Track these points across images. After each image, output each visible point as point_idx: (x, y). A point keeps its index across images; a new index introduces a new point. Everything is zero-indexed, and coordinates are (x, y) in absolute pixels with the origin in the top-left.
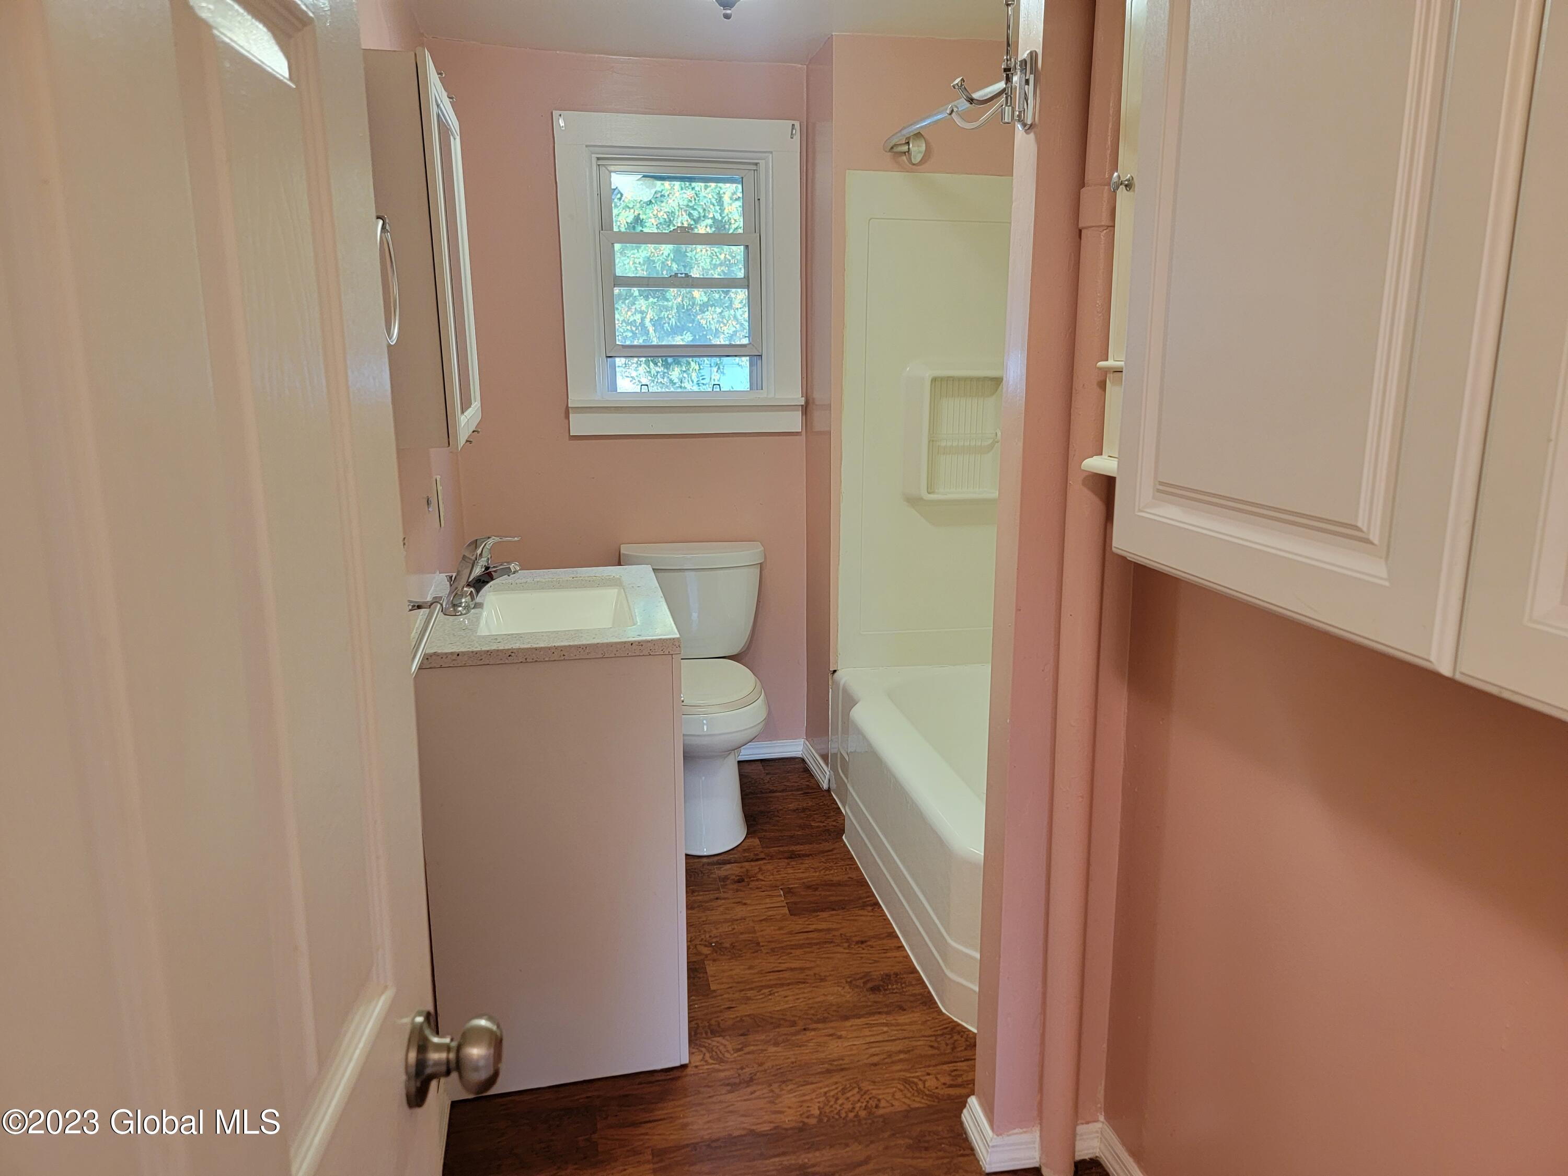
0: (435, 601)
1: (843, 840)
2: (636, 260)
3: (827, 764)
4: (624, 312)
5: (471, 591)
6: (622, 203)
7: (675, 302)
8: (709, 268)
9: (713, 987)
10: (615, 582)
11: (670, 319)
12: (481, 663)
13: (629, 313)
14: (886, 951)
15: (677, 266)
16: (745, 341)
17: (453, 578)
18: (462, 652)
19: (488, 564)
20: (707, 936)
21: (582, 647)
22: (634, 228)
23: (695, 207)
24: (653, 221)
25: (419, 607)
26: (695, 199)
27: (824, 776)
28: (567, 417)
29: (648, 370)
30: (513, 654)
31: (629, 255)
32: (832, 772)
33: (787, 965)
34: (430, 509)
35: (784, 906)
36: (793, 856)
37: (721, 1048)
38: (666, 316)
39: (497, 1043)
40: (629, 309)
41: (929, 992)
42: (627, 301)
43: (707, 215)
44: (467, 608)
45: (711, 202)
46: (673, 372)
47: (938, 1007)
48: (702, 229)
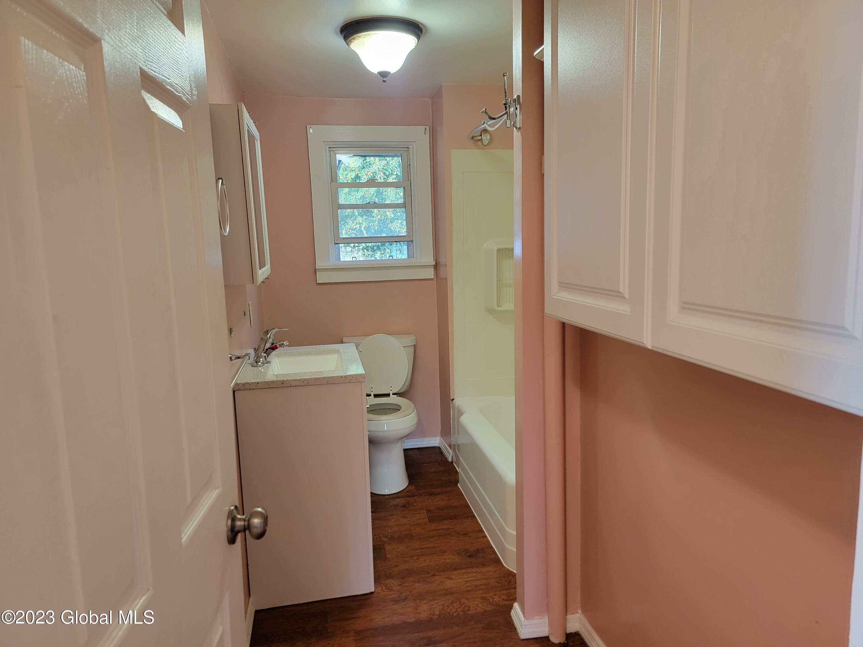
0: (246, 354)
1: (458, 486)
2: (356, 197)
3: (451, 449)
4: (350, 224)
5: (265, 356)
6: (349, 168)
7: (377, 218)
8: (395, 200)
9: (388, 556)
10: (337, 352)
11: (374, 227)
12: (269, 387)
13: (353, 224)
14: (477, 538)
15: (378, 199)
16: (405, 234)
17: (256, 349)
18: (260, 382)
19: (273, 342)
20: (386, 532)
21: (317, 379)
22: (355, 180)
23: (387, 169)
24: (365, 177)
25: (239, 358)
26: (387, 165)
27: (449, 455)
28: (316, 274)
29: (364, 253)
30: (284, 383)
31: (353, 195)
32: (453, 453)
33: (426, 546)
34: (246, 317)
35: (426, 518)
36: (431, 494)
37: (391, 584)
38: (372, 225)
39: (265, 519)
40: (353, 222)
41: (498, 557)
42: (352, 218)
43: (393, 173)
44: (263, 363)
45: (395, 166)
46: (377, 254)
47: (502, 564)
48: (390, 180)
